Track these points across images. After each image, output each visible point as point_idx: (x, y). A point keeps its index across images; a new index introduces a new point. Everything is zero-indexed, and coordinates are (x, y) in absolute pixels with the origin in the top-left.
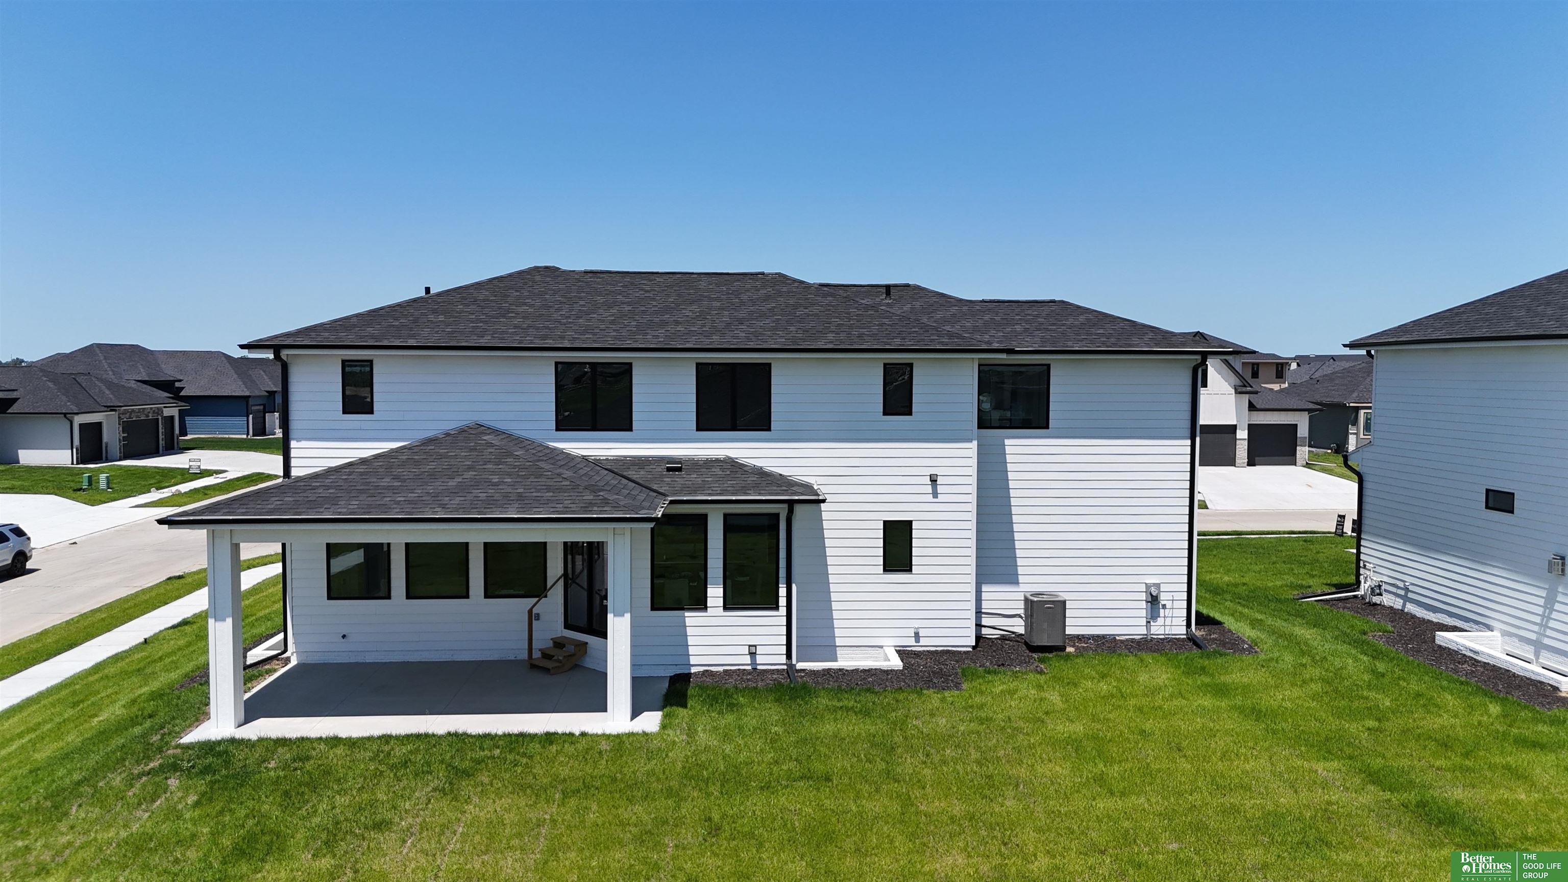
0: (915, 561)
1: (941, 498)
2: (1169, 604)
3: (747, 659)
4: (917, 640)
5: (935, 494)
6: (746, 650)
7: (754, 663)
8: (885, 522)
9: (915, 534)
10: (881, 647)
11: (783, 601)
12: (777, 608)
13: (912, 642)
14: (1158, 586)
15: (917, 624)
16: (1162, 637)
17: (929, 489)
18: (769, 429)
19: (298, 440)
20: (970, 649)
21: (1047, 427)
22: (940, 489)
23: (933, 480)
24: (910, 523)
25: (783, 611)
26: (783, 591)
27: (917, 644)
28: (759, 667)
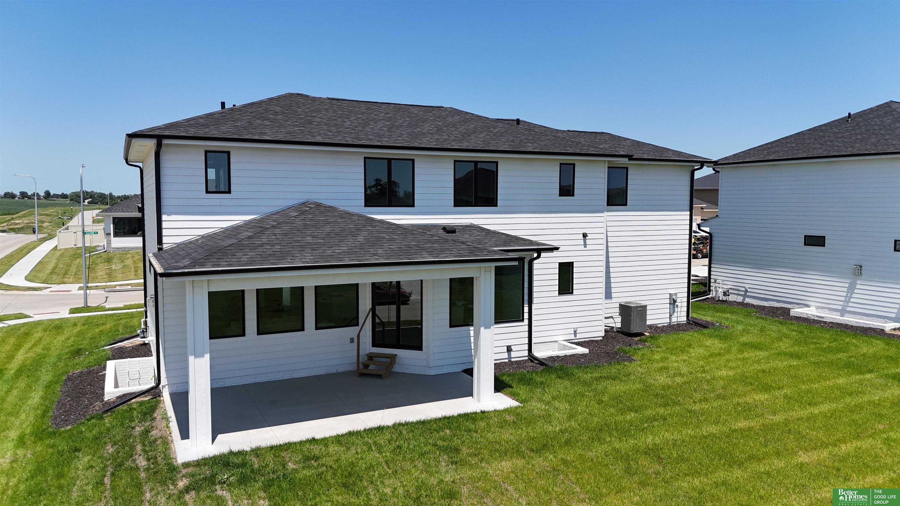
0: (575, 287)
1: (588, 247)
2: (679, 305)
3: (506, 355)
4: (575, 336)
5: (585, 245)
6: (505, 349)
7: (510, 357)
8: (560, 264)
9: (575, 270)
10: (556, 342)
11: (526, 316)
12: (523, 320)
13: (572, 337)
14: (676, 294)
15: (575, 326)
16: (676, 323)
17: (582, 242)
18: (496, 206)
19: (169, 214)
20: (601, 338)
21: (626, 205)
22: (588, 242)
23: (585, 236)
24: (572, 263)
25: (526, 322)
26: (526, 309)
27: (576, 338)
28: (512, 360)
